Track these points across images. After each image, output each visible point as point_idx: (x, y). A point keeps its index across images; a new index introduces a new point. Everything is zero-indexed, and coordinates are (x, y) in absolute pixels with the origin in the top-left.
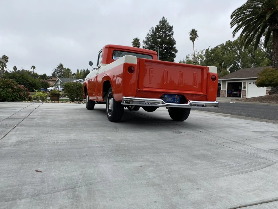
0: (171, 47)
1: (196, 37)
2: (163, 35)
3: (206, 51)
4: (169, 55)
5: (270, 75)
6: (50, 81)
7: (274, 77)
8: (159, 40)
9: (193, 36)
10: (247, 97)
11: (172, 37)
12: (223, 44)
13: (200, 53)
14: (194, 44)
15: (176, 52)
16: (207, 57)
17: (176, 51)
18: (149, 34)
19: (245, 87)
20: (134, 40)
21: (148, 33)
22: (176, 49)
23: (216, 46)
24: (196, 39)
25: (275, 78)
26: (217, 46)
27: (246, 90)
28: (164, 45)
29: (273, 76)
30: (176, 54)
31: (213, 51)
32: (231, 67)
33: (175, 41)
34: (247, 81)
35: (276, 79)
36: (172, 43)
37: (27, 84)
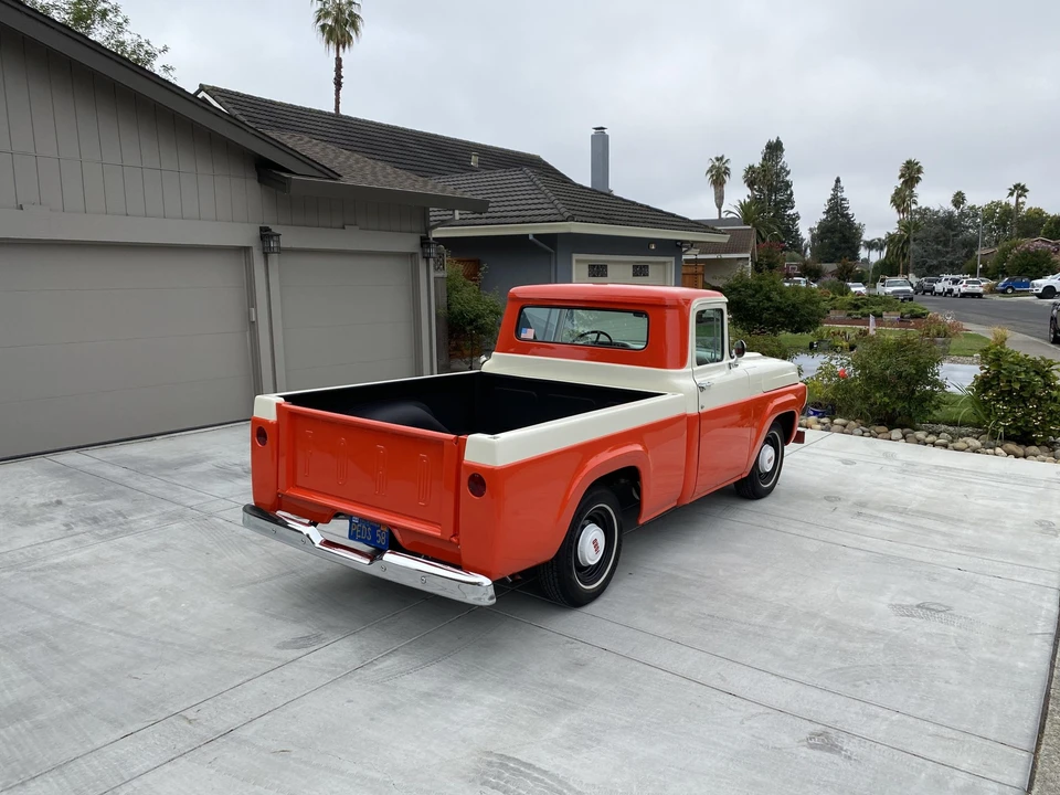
37: (767, 309)
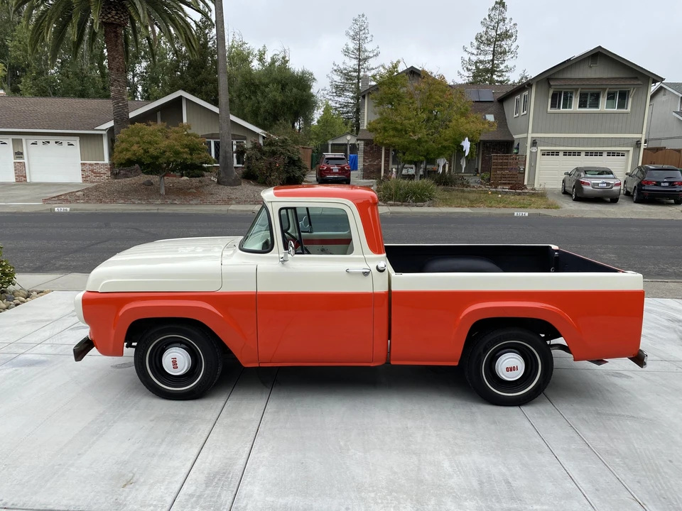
10: (32, 179)
19: (22, 154)
27: (25, 161)
34: (24, 138)
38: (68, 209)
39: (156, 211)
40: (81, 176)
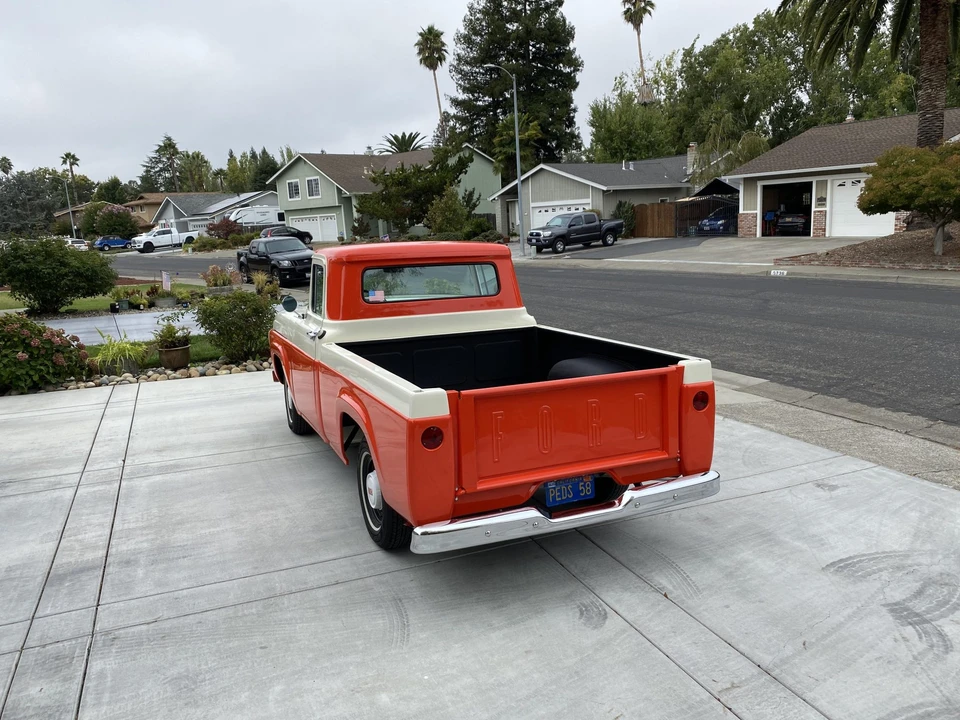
0: (559, 48)
1: (645, 10)
2: (525, 10)
3: (684, 54)
4: (554, 82)
5: (906, 174)
6: (137, 205)
7: (921, 182)
8: (512, 27)
9: (634, 4)
10: (830, 232)
11: (558, 15)
12: (745, 25)
13: (664, 65)
14: (639, 34)
15: (576, 70)
16: (688, 80)
17: (576, 64)
18: (476, 6)
19: (825, 199)
20: (421, 34)
21: (472, 5)
22: (576, 59)
23: (719, 37)
24: (646, 17)
25: (924, 186)
26: (723, 36)
27: (827, 209)
28: (534, 46)
29: (915, 179)
30: (579, 77)
31: (710, 55)
32: (775, 113)
33: (573, 28)
34: (829, 179)
35: (927, 190)
36: (560, 34)
38: (785, 272)
39: (894, 281)
40: (894, 227)
